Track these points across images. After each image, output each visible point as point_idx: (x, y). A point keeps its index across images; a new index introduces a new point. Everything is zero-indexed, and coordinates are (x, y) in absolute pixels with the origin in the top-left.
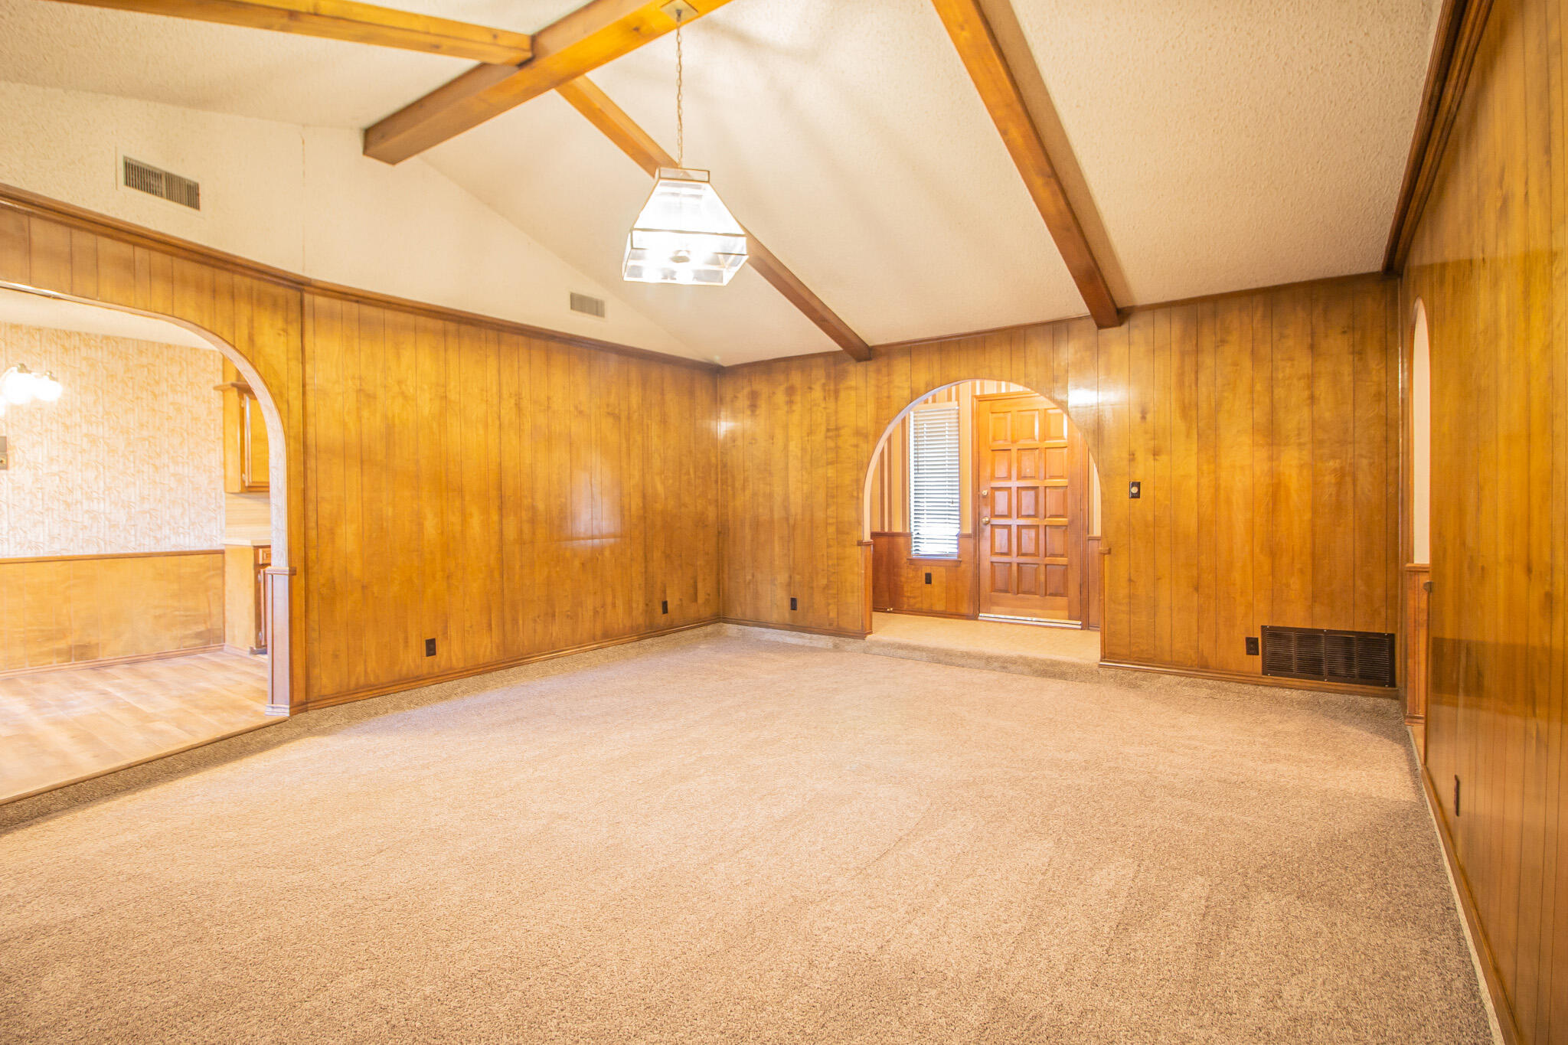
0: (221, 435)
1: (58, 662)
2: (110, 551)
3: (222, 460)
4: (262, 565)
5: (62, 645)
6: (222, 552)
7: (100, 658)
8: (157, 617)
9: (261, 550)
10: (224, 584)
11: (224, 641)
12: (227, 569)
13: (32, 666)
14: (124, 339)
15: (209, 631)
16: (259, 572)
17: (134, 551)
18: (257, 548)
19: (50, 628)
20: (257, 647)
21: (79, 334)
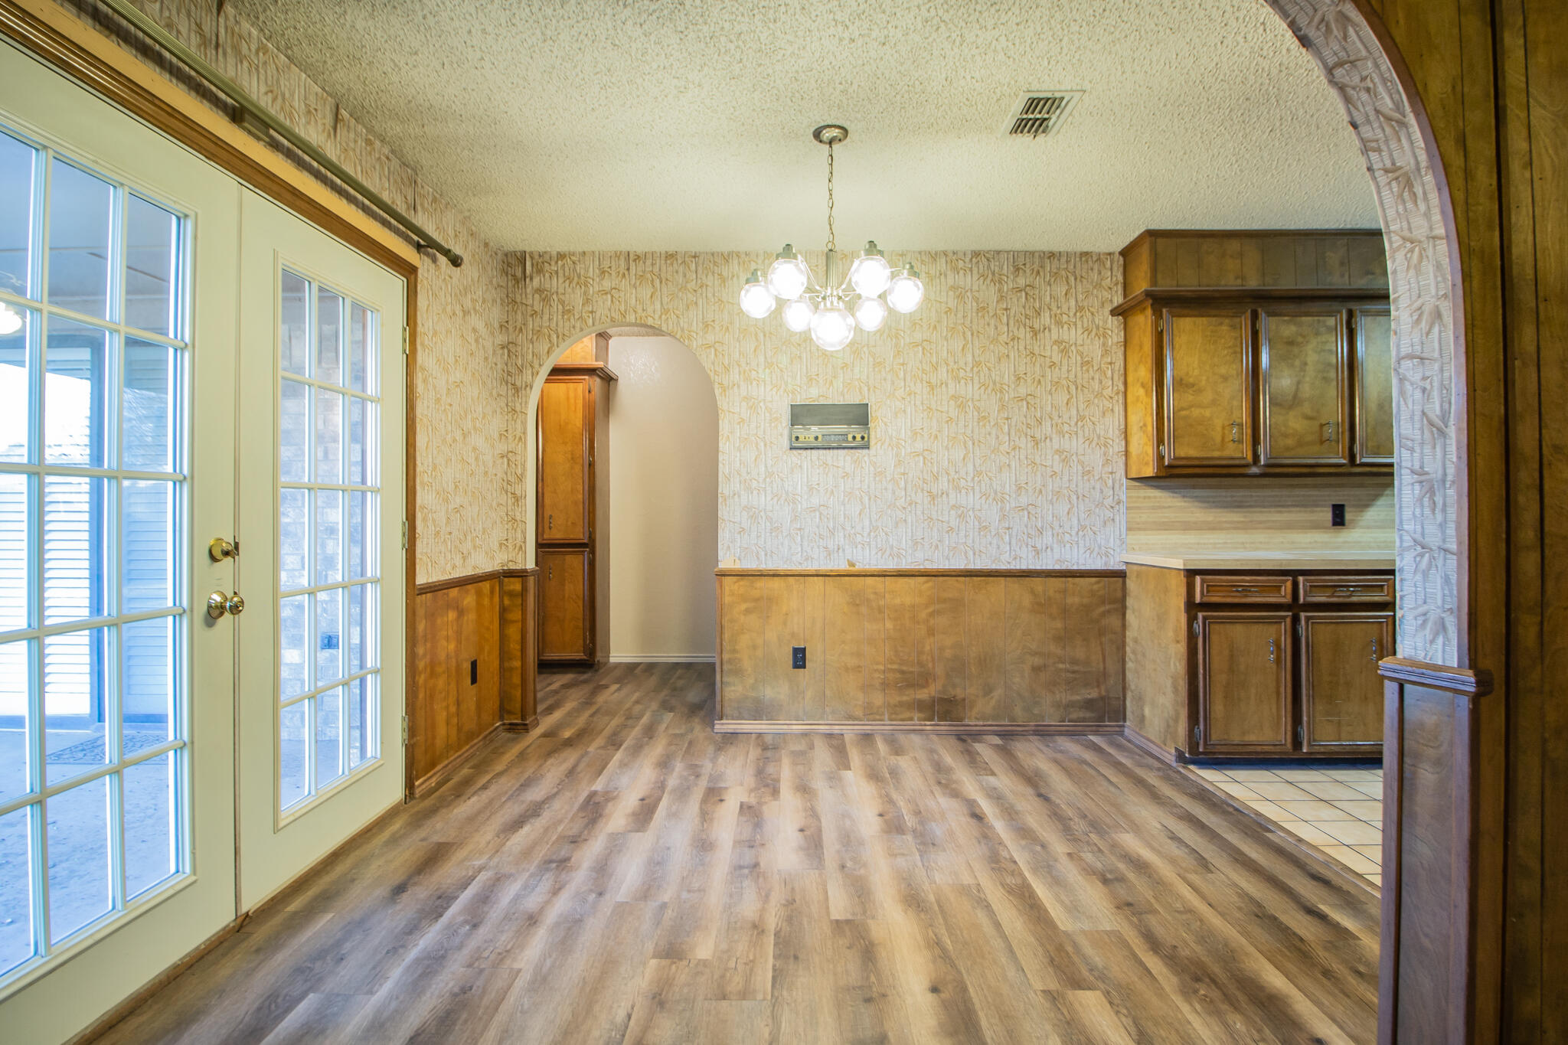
0: (1122, 388)
1: (919, 720)
2: (979, 565)
3: (1123, 427)
4: (1200, 604)
5: (923, 694)
6: (1121, 575)
7: (966, 722)
8: (1036, 669)
9: (1198, 579)
10: (1124, 626)
11: (1125, 720)
12: (1130, 602)
13: (891, 720)
14: (998, 252)
15: (1102, 698)
16: (1196, 618)
17: (1008, 567)
18: (1191, 574)
19: (911, 669)
20: (1190, 753)
21: (945, 254)
